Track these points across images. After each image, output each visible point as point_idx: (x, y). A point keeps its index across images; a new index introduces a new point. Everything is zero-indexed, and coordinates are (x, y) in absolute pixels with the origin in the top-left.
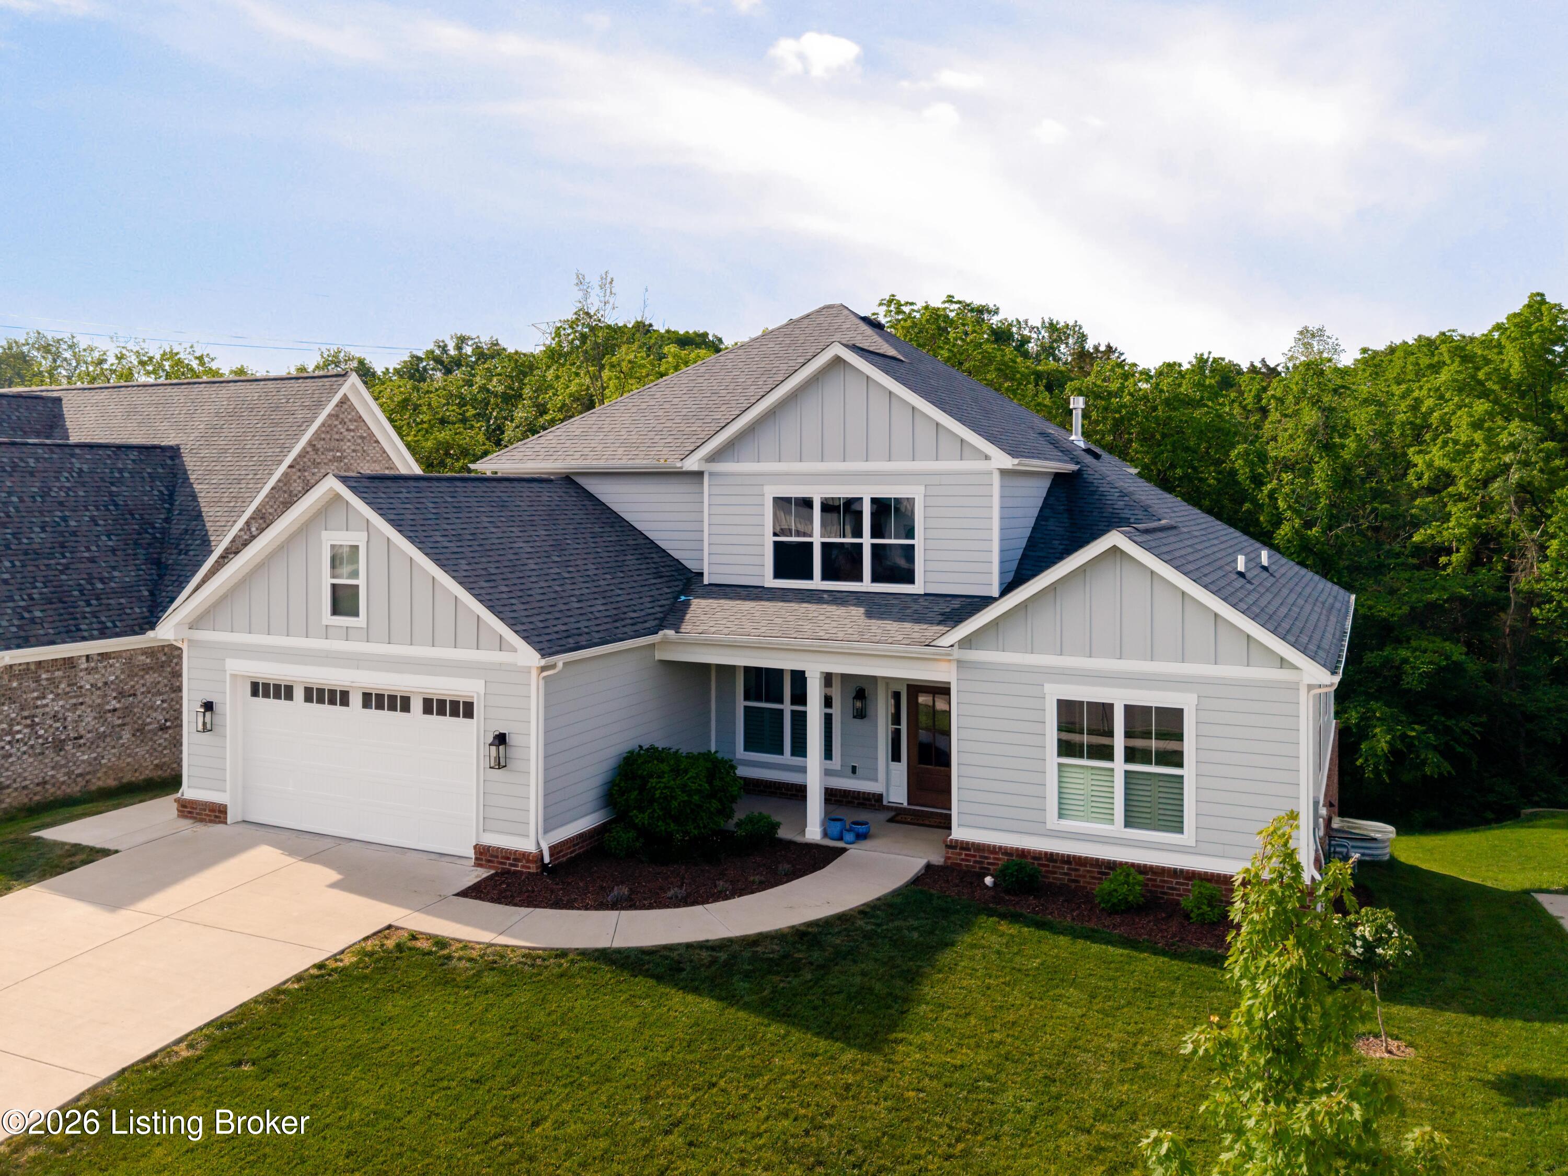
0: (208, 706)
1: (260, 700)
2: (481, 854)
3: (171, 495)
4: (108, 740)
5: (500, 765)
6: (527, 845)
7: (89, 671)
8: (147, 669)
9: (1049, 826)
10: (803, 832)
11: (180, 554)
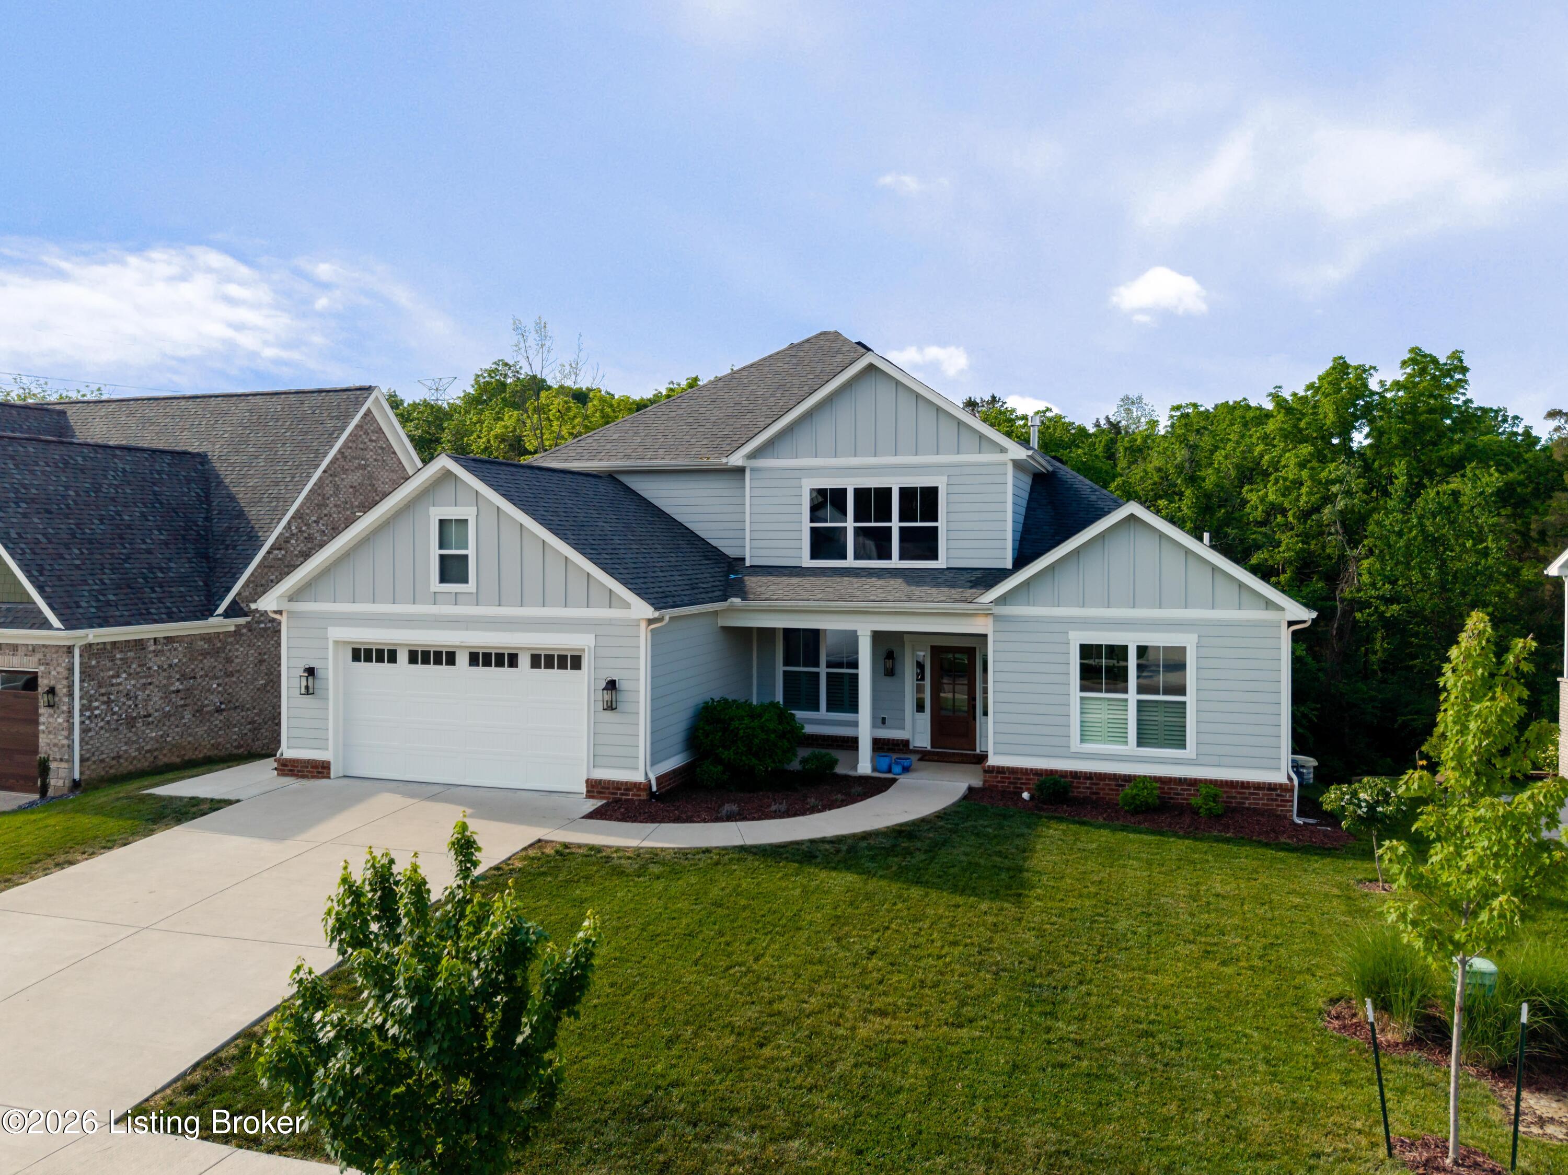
0: (311, 671)
1: (362, 665)
2: (593, 786)
3: (207, 496)
4: (172, 719)
5: (611, 707)
6: (639, 777)
7: (157, 653)
8: (205, 654)
9: (1073, 749)
10: (855, 768)
11: (227, 549)
